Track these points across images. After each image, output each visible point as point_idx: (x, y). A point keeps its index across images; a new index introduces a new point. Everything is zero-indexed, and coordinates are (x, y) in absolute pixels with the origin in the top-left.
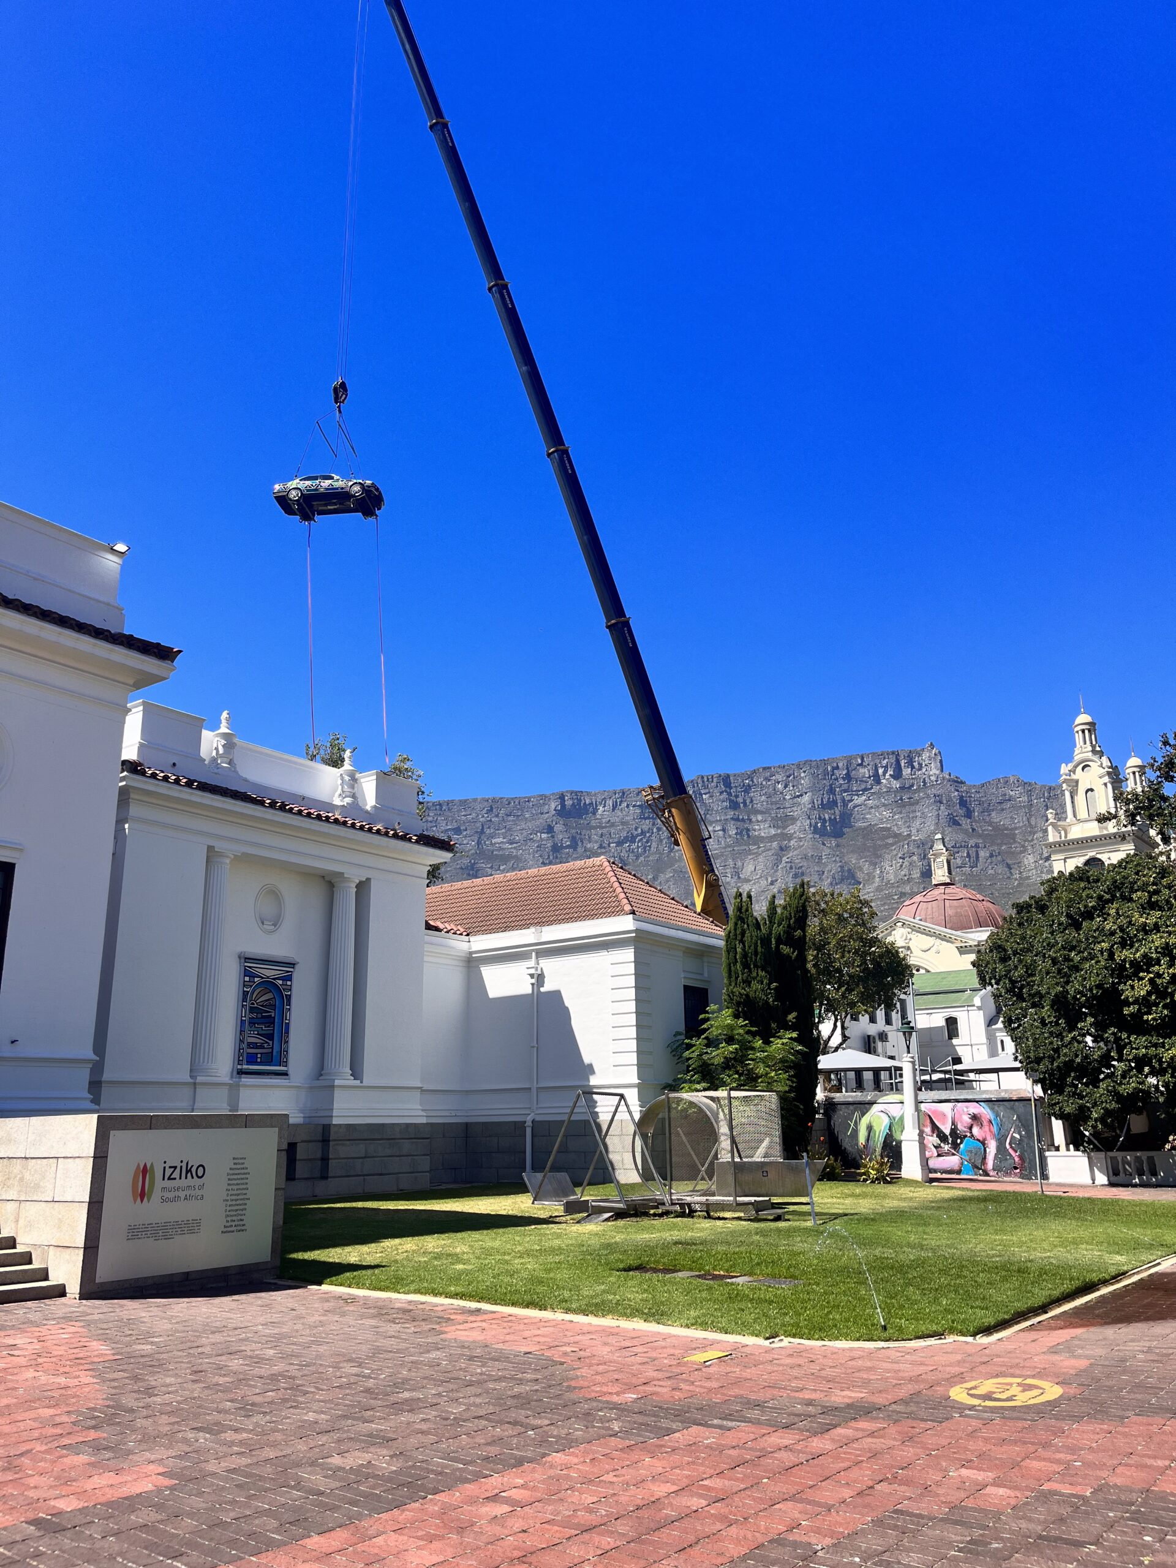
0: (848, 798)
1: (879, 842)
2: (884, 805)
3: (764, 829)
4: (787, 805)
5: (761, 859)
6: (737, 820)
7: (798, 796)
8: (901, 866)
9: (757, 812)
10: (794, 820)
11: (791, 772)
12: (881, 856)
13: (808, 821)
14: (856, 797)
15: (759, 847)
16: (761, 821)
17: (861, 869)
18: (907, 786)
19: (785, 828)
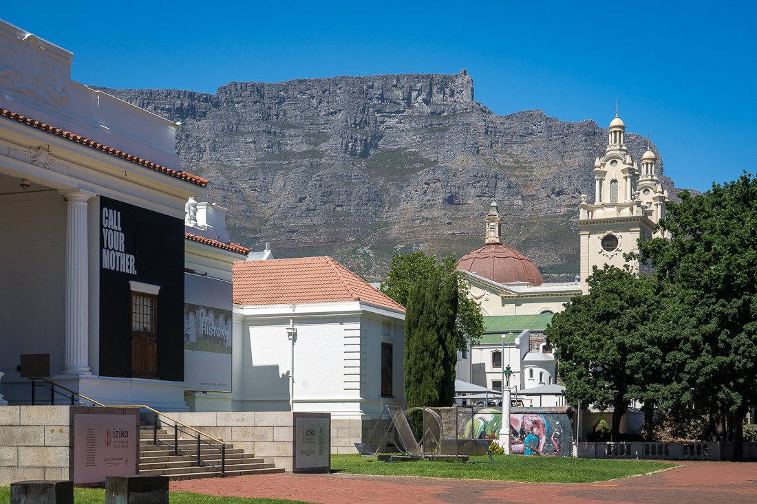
0: (381, 119)
1: (407, 166)
2: (415, 129)
3: (296, 144)
4: (321, 121)
5: (291, 175)
6: (269, 133)
7: (332, 114)
8: (425, 192)
9: (290, 126)
10: (326, 138)
11: (327, 87)
12: (407, 180)
13: (340, 140)
14: (389, 119)
15: (290, 163)
16: (294, 136)
17: (387, 191)
18: (439, 111)
19: (316, 144)
